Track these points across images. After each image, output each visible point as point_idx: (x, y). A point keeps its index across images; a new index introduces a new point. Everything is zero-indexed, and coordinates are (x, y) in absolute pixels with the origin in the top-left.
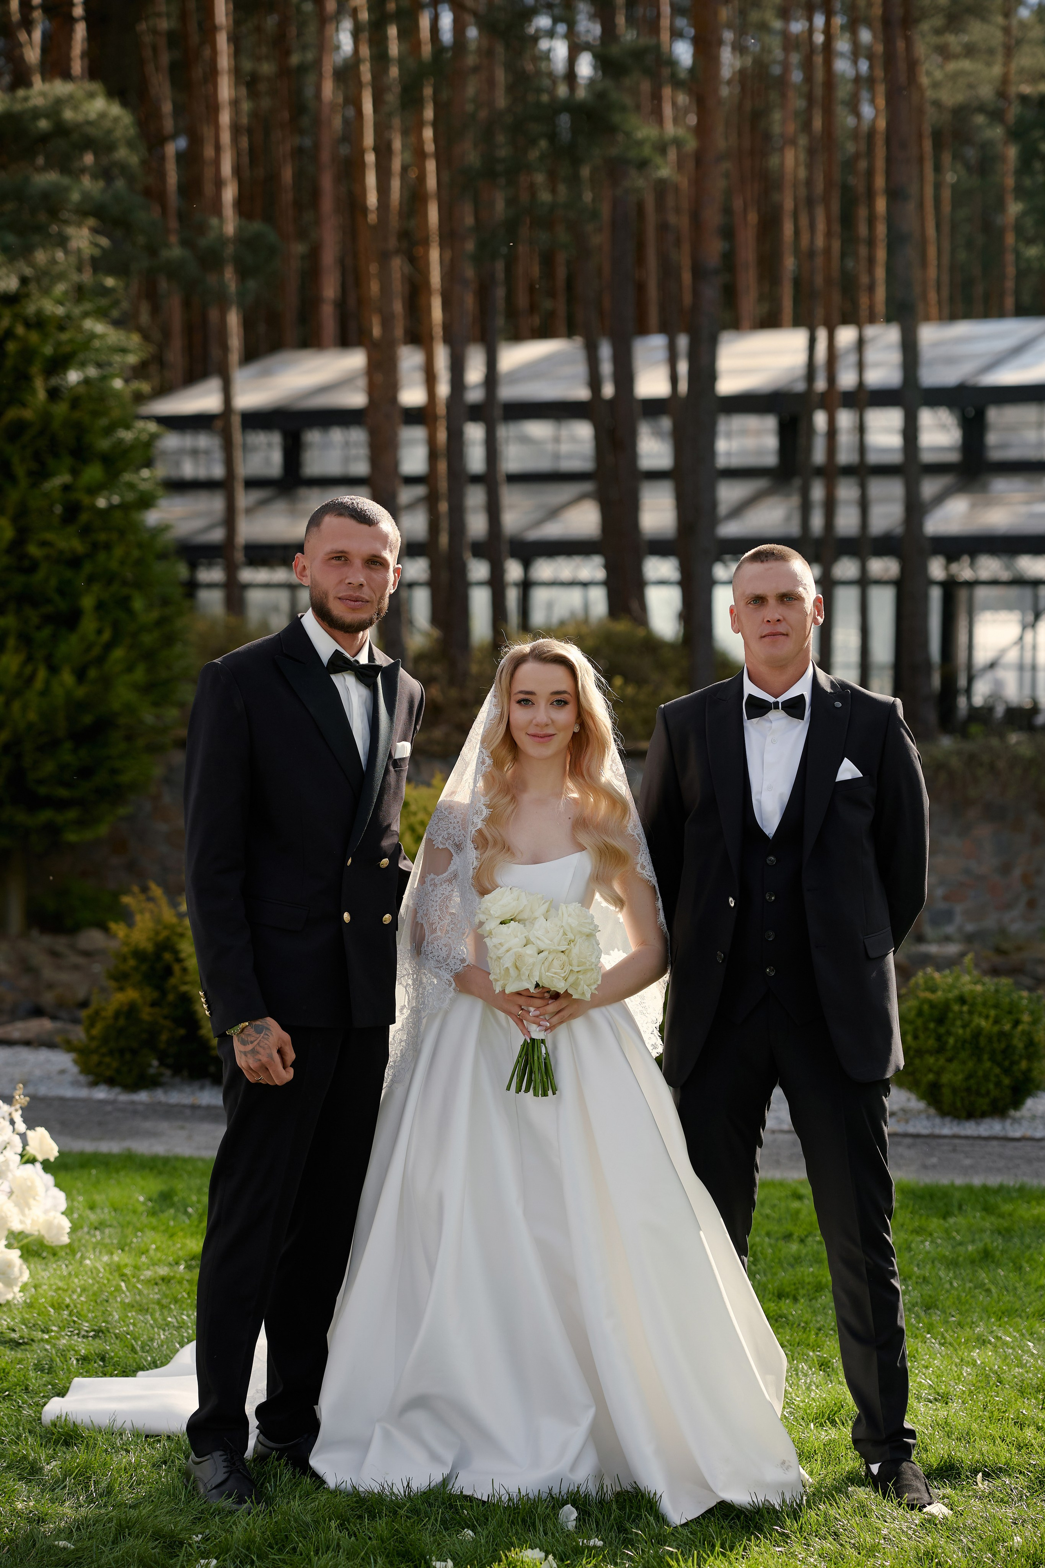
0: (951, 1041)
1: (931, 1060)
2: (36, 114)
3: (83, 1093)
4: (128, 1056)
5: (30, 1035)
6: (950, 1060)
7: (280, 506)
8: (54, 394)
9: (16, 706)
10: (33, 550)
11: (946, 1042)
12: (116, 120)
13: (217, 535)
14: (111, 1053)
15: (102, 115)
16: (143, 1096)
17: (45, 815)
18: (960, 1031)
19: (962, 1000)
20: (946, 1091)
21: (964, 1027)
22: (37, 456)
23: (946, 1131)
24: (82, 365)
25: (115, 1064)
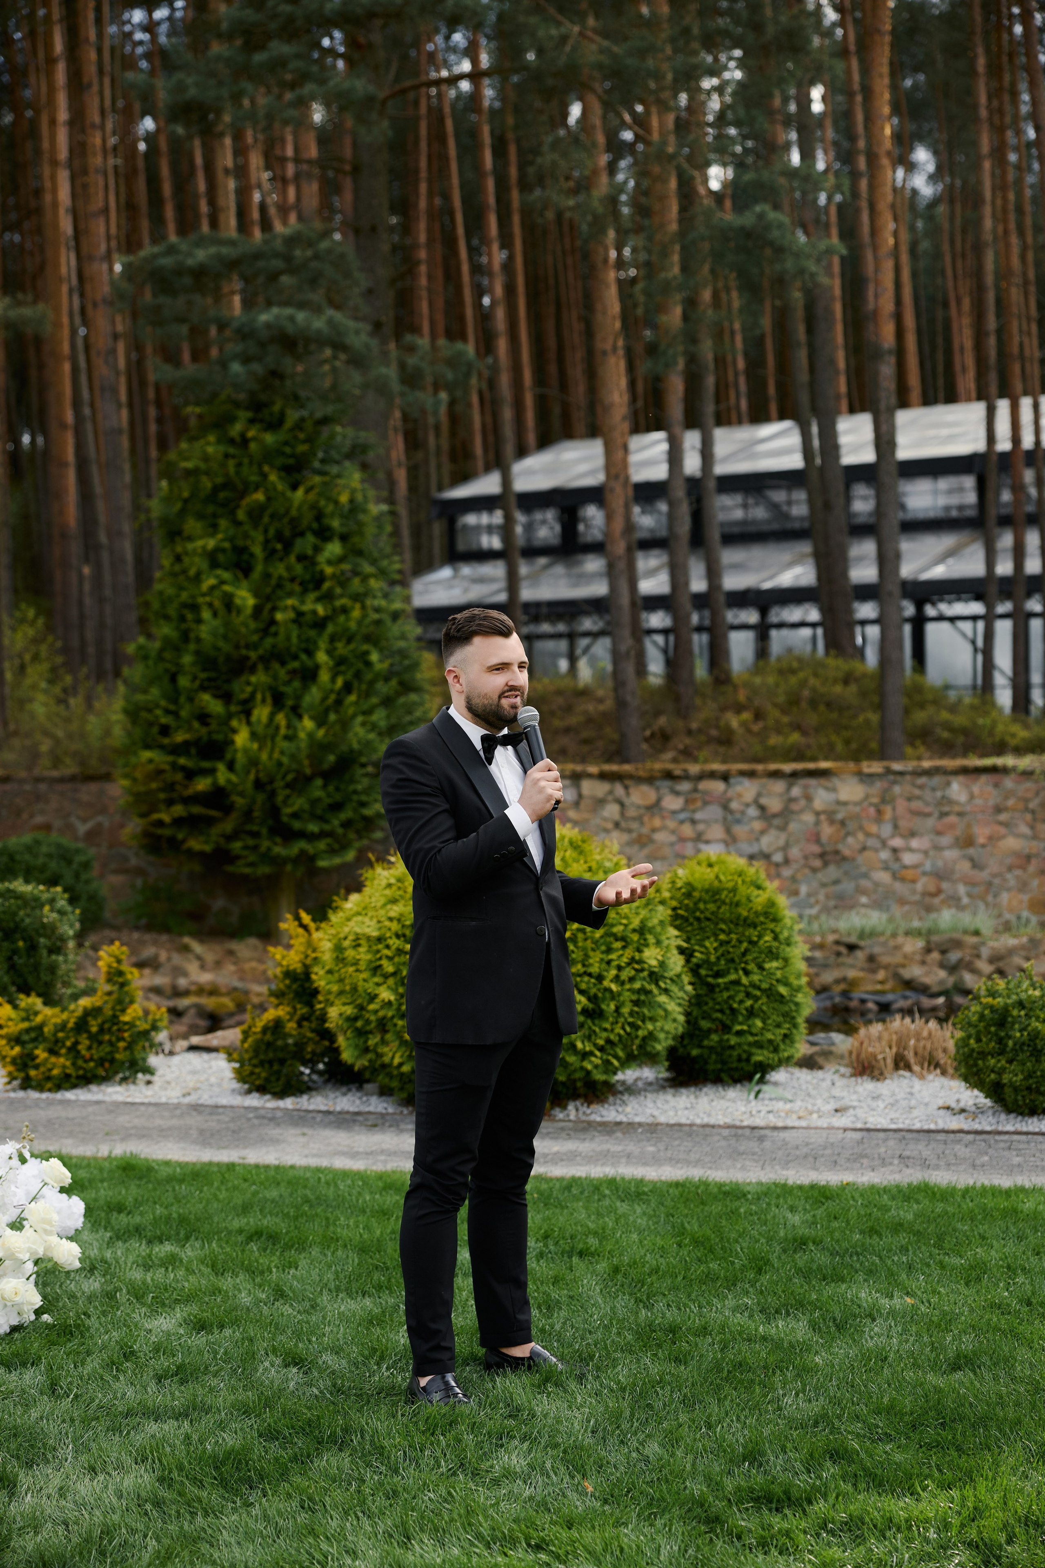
0: (1010, 1043)
1: (992, 1062)
3: (238, 1101)
4: (276, 1067)
6: (1010, 1062)
7: (559, 571)
11: (1006, 1045)
13: (504, 596)
14: (262, 1064)
16: (288, 1103)
18: (1018, 1035)
19: (1021, 1004)
20: (1008, 1091)
21: (1021, 1030)
23: (1009, 1128)
25: (264, 1075)
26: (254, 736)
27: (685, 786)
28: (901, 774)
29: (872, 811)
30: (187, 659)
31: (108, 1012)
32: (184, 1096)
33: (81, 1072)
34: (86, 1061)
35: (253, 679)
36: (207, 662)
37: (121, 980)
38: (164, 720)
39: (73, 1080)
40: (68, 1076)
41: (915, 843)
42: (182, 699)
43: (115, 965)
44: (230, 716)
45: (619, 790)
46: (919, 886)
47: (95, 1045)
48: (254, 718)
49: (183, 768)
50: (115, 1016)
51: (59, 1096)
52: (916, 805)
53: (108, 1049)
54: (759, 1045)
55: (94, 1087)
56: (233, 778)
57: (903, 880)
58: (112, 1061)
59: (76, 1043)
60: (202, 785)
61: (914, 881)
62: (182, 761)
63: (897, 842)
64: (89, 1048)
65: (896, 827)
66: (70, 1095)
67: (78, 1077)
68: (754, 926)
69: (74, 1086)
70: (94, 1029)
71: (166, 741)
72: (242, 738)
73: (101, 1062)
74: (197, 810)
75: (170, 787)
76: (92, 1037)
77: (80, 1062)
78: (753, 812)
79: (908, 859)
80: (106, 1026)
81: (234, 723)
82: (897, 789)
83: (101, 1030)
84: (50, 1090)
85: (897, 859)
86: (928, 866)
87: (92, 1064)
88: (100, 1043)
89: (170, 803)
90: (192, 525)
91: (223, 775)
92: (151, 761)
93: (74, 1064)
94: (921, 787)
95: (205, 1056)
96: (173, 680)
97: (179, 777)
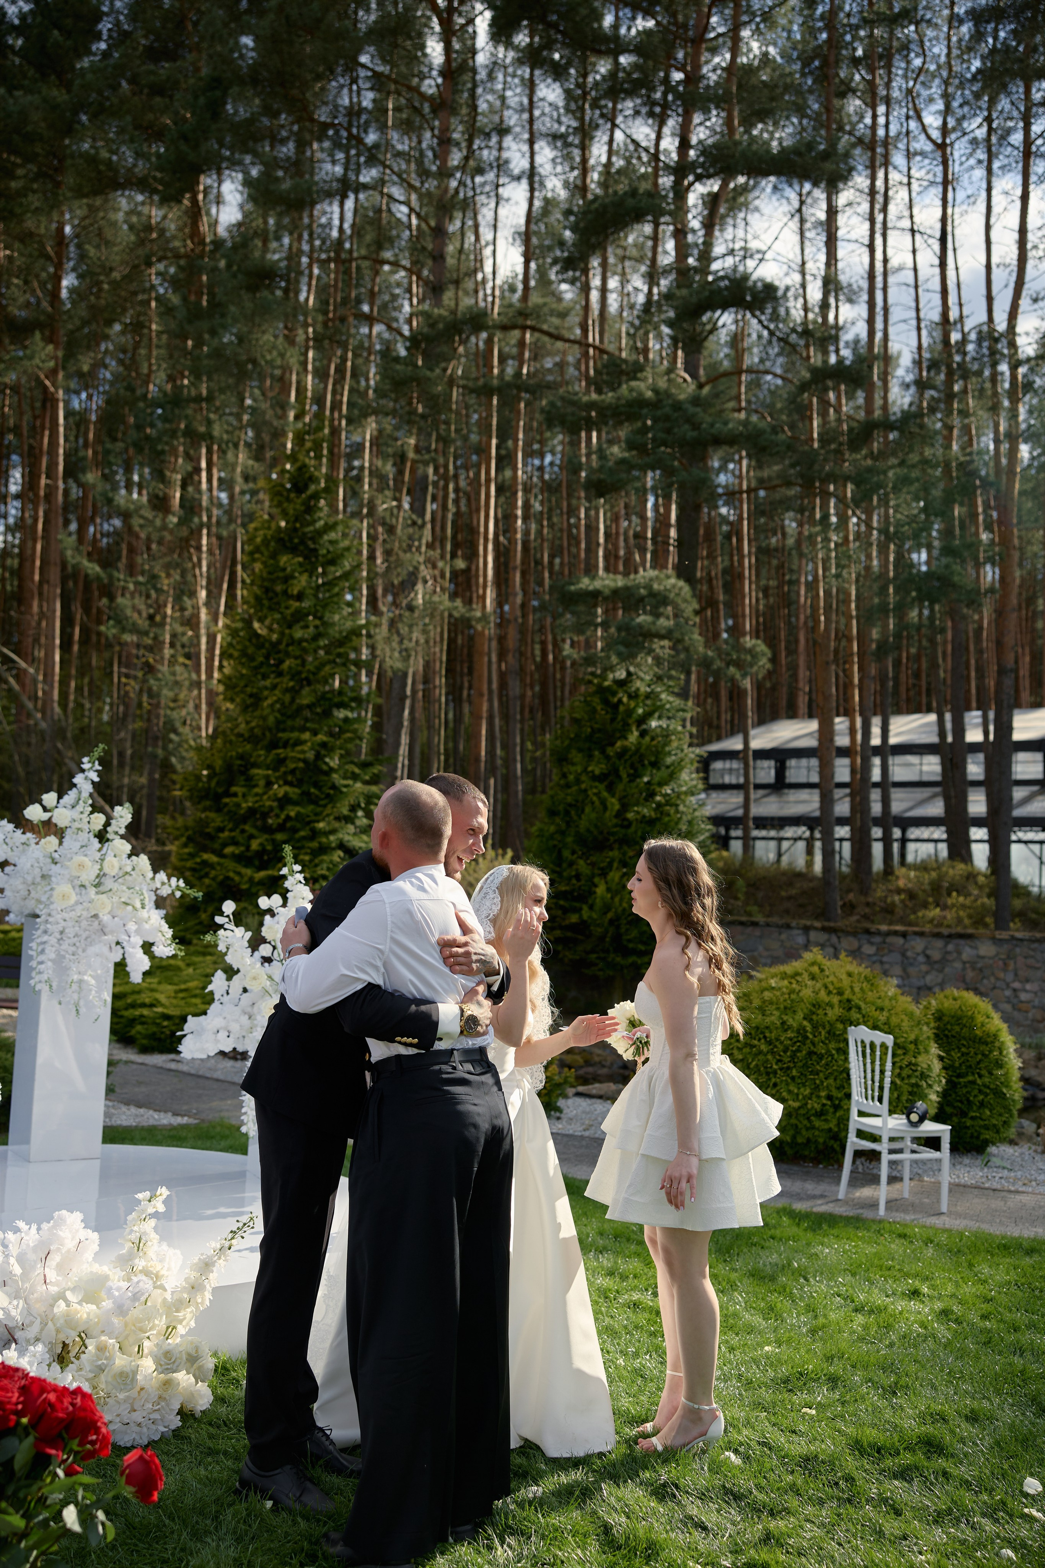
2: (638, 587)
5: (602, 1093)
7: (773, 798)
8: (643, 733)
9: (617, 899)
10: (630, 815)
12: (681, 589)
13: (740, 812)
15: (674, 586)
17: (632, 959)
22: (632, 766)
24: (660, 718)
26: (608, 890)
27: (877, 939)
28: (1021, 940)
29: (1001, 963)
30: (569, 839)
35: (611, 854)
36: (581, 840)
41: (1028, 987)
42: (564, 865)
44: (593, 876)
45: (834, 939)
46: (1030, 1015)
48: (609, 878)
52: (1031, 961)
54: (987, 1128)
56: (595, 916)
57: (1019, 1010)
60: (574, 918)
61: (1027, 1012)
62: (562, 902)
63: (1017, 985)
65: (1016, 975)
68: (986, 1044)
72: (601, 890)
74: (569, 934)
78: (921, 959)
79: (1023, 996)
81: (596, 880)
82: (1018, 950)
85: (1016, 996)
86: (1036, 1003)
90: (576, 756)
91: (586, 913)
94: (1034, 950)
96: (560, 852)
97: (560, 913)
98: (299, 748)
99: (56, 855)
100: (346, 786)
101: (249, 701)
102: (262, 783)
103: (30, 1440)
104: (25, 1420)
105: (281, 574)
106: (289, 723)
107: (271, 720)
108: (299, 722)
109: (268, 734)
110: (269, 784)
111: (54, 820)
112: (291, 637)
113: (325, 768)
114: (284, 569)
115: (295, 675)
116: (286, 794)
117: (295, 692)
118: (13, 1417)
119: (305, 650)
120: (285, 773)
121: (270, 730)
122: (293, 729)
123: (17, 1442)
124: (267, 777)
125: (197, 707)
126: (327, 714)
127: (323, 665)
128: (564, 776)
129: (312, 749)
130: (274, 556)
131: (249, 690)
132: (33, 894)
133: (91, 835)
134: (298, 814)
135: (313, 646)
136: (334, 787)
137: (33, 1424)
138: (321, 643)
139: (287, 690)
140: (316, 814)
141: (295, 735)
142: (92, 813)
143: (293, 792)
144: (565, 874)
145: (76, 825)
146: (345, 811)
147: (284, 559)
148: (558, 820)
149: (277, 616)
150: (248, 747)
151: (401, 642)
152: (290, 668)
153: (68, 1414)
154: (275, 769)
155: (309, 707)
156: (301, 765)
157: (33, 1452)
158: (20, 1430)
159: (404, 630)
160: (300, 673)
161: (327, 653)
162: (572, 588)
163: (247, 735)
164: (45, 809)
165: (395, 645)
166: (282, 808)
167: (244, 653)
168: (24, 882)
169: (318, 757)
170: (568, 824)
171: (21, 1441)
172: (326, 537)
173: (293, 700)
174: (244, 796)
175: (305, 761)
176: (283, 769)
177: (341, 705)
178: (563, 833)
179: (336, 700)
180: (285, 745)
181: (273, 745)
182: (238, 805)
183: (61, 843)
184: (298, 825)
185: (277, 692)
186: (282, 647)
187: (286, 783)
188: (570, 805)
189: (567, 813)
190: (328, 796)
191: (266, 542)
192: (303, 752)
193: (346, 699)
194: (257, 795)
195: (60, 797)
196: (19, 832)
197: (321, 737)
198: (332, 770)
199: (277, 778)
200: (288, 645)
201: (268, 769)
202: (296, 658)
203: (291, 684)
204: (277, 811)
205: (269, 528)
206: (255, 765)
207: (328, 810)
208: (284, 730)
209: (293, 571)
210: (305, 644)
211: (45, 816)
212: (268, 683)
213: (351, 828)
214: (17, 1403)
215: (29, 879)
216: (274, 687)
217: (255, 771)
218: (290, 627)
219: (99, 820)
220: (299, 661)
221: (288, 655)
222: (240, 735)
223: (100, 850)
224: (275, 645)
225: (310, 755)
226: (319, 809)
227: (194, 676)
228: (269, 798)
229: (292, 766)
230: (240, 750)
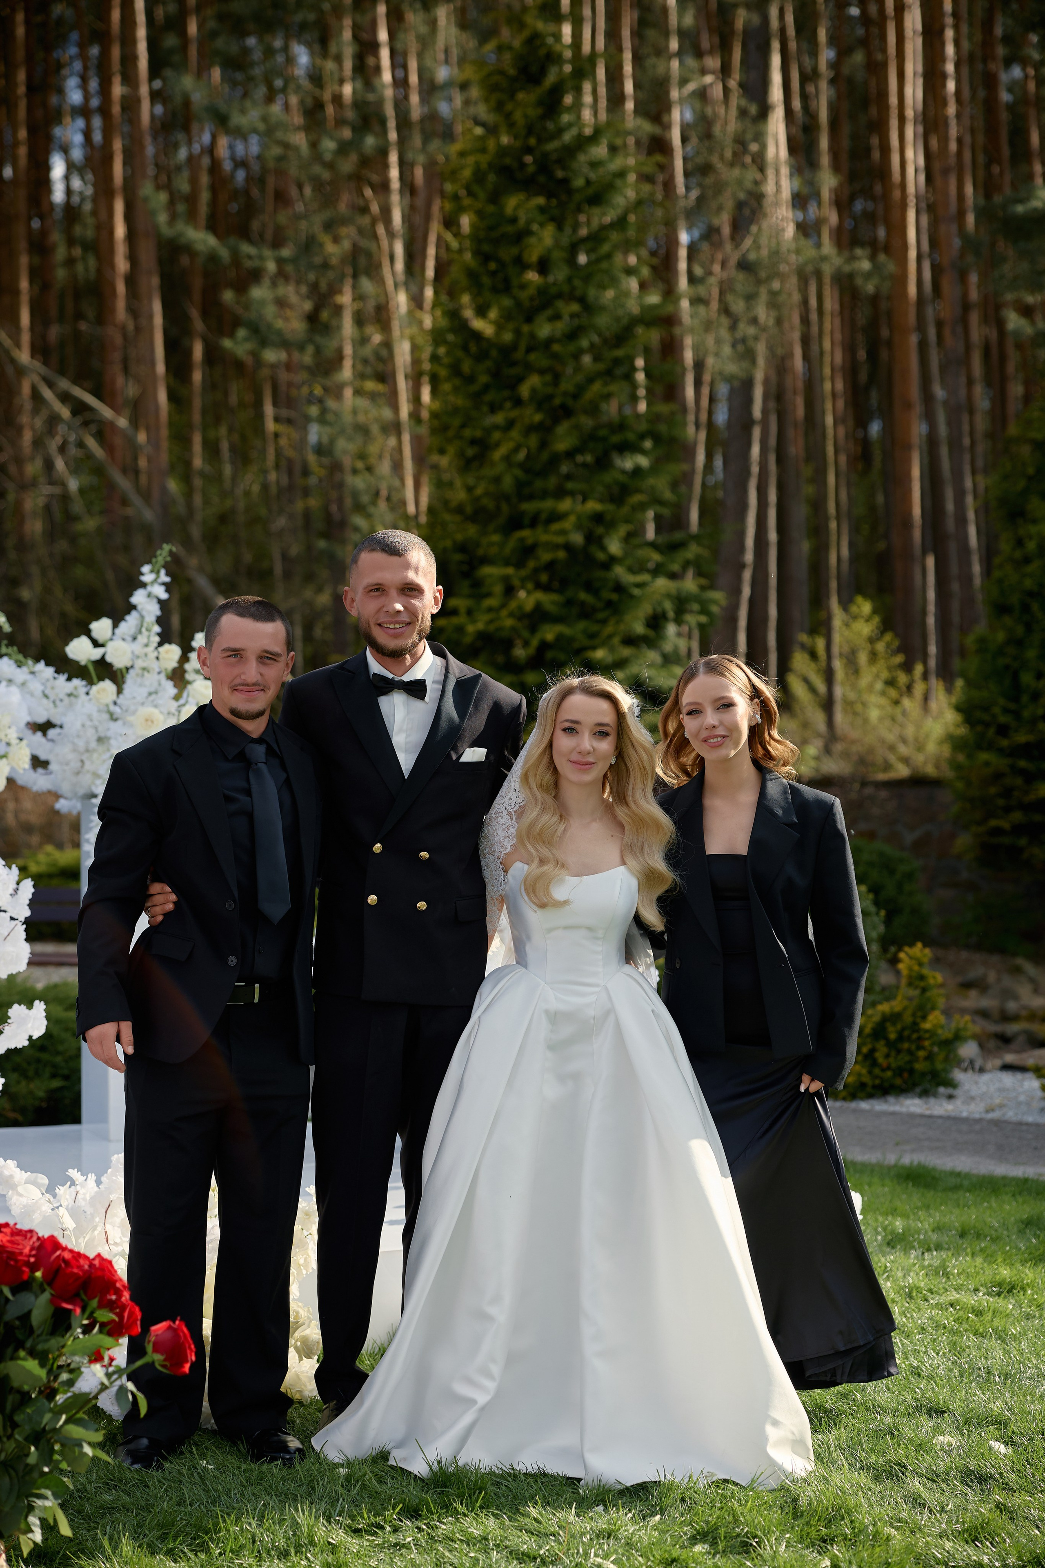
31: (908, 1019)
32: (987, 1111)
33: (877, 1082)
34: (883, 1070)
37: (922, 984)
38: (1003, 719)
39: (869, 1089)
40: (863, 1085)
42: (1025, 699)
43: (916, 968)
47: (893, 1053)
49: (1022, 772)
50: (915, 1023)
51: (853, 1105)
53: (907, 1058)
55: (891, 1099)
58: (912, 1071)
59: (873, 1051)
62: (1022, 763)
64: (887, 1056)
66: (864, 1105)
67: (874, 1087)
69: (870, 1096)
70: (893, 1036)
71: (1005, 743)
73: (899, 1072)
74: (1037, 817)
75: (1007, 793)
76: (890, 1044)
77: (877, 1071)
80: (906, 1033)
83: (900, 1038)
84: (844, 1099)
87: (889, 1074)
88: (899, 1051)
89: (1008, 810)
90: (1037, 506)
92: (987, 764)
93: (870, 1072)
95: (1019, 1076)
96: (1015, 676)
97: (1019, 781)
98: (555, 527)
99: (116, 710)
100: (639, 585)
101: (470, 452)
102: (498, 589)
103: (46, 1296)
104: (38, 1274)
105: (510, 229)
106: (539, 484)
107: (508, 482)
108: (552, 482)
109: (505, 508)
110: (510, 591)
111: (108, 659)
112: (532, 336)
113: (601, 556)
114: (514, 220)
115: (541, 401)
116: (538, 607)
117: (544, 430)
118: (25, 1269)
119: (555, 356)
120: (536, 571)
121: (507, 498)
122: (544, 495)
123: (32, 1298)
124: (506, 579)
125: (397, 466)
126: (603, 463)
127: (591, 380)
128: (1020, 543)
129: (579, 527)
130: (495, 198)
131: (468, 433)
132: (88, 766)
133: (163, 677)
134: (560, 638)
135: (572, 348)
136: (619, 588)
137: (50, 1280)
138: (585, 343)
139: (530, 429)
140: (592, 636)
141: (548, 504)
142: (160, 644)
143: (548, 600)
144: (1026, 714)
145: (139, 664)
146: (639, 628)
147: (511, 203)
148: (1008, 620)
149: (507, 302)
150: (472, 530)
151: (733, 327)
152: (533, 391)
153: (85, 1272)
154: (519, 564)
155: (570, 454)
156: (561, 554)
157: (51, 1309)
158: (35, 1286)
159: (738, 306)
160: (550, 397)
161: (597, 359)
162: (1020, 209)
163: (469, 509)
164: (96, 644)
165: (724, 333)
166: (533, 629)
167: (455, 370)
168: (75, 750)
169: (593, 539)
170: (1029, 627)
171: (37, 1297)
172: (582, 158)
173: (543, 444)
174: (470, 612)
175: (568, 547)
176: (531, 564)
177: (626, 448)
178: (1019, 643)
179: (615, 439)
180: (534, 523)
181: (515, 523)
182: (460, 629)
183: (120, 691)
184: (562, 657)
185: (515, 434)
186: (519, 355)
187: (539, 586)
188: (1031, 594)
189: (1026, 608)
190: (609, 604)
191: (479, 176)
192: (563, 532)
193: (631, 436)
194: (490, 610)
195: (115, 625)
196: (62, 678)
197: (593, 506)
198: (613, 560)
199: (523, 580)
200: (529, 350)
201: (507, 563)
202: (542, 372)
203: (538, 418)
204: (526, 634)
205: (483, 150)
206: (485, 560)
207: (609, 629)
208: (531, 497)
209: (529, 222)
210: (556, 347)
211: (96, 654)
212: (499, 418)
213: (653, 656)
214: (30, 1256)
215: (81, 744)
216: (510, 425)
217: (488, 571)
218: (529, 320)
219: (173, 652)
220: (548, 378)
221: (529, 368)
222: (459, 510)
223: (177, 698)
224: (506, 351)
225: (577, 538)
226: (594, 628)
227: (387, 413)
228: (511, 615)
229: (546, 557)
230: (459, 537)
